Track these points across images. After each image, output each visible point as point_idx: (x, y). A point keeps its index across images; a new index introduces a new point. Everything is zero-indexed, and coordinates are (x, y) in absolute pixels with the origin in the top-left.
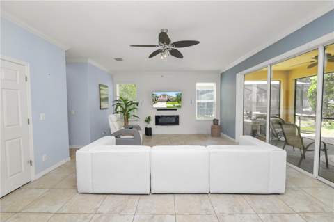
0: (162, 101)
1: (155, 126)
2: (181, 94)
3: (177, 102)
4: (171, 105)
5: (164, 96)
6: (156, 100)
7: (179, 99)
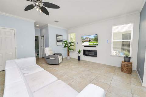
0: (86, 41)
1: (84, 56)
2: (97, 36)
3: (95, 42)
4: (91, 44)
5: (87, 38)
6: (83, 41)
7: (96, 40)
